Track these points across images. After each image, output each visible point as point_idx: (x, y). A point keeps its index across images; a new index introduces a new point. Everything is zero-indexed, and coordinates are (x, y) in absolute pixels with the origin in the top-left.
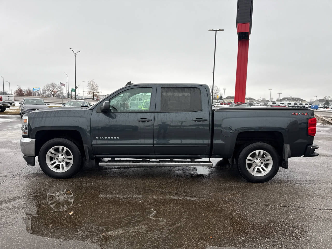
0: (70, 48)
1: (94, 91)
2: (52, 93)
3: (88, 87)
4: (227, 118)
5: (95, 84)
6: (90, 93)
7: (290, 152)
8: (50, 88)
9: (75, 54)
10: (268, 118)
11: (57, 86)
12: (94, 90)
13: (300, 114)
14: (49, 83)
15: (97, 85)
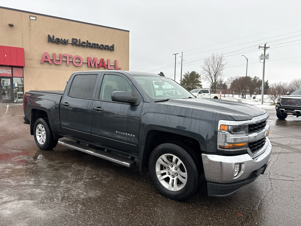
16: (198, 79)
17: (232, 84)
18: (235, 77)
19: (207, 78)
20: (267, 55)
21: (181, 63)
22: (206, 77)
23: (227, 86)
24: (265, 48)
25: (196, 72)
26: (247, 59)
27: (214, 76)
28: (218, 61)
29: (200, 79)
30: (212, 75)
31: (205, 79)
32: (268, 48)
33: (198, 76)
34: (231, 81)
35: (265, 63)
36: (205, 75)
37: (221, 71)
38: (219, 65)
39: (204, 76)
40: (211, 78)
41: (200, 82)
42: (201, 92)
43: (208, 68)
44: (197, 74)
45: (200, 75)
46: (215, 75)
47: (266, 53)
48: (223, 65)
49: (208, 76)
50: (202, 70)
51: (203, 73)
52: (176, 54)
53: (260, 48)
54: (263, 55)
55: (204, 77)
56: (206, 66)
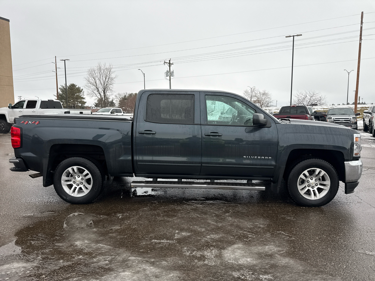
16: (81, 95)
17: (120, 101)
18: (123, 94)
19: (94, 94)
20: (172, 71)
21: (55, 71)
22: (92, 93)
23: (115, 104)
24: (170, 64)
25: (77, 85)
26: (144, 74)
27: (103, 92)
28: (106, 73)
29: (82, 94)
30: (100, 90)
31: (90, 95)
32: (172, 64)
33: (79, 90)
34: (119, 98)
35: (171, 80)
36: (91, 90)
37: (111, 86)
38: (108, 78)
39: (89, 90)
40: (99, 94)
41: (84, 99)
42: (114, 112)
43: (94, 81)
44: (78, 87)
45: (82, 90)
46: (104, 90)
47: (171, 70)
48: (112, 79)
49: (95, 92)
50: (86, 82)
51: (88, 87)
52: (66, 60)
53: (166, 64)
54: (169, 72)
55: (90, 92)
56: (91, 78)
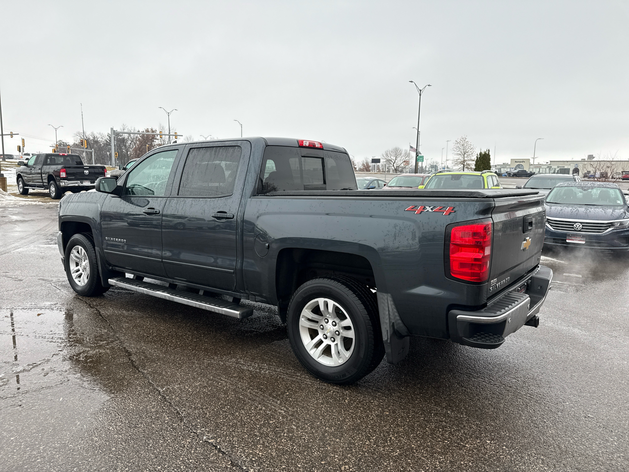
0: (412, 82)
1: (465, 159)
2: (393, 165)
3: (455, 150)
4: (265, 214)
5: (469, 143)
6: (456, 163)
7: (398, 318)
8: (392, 157)
9: (420, 91)
10: (343, 217)
11: (403, 153)
12: (466, 156)
13: (428, 209)
14: (391, 148)
15: (472, 146)
